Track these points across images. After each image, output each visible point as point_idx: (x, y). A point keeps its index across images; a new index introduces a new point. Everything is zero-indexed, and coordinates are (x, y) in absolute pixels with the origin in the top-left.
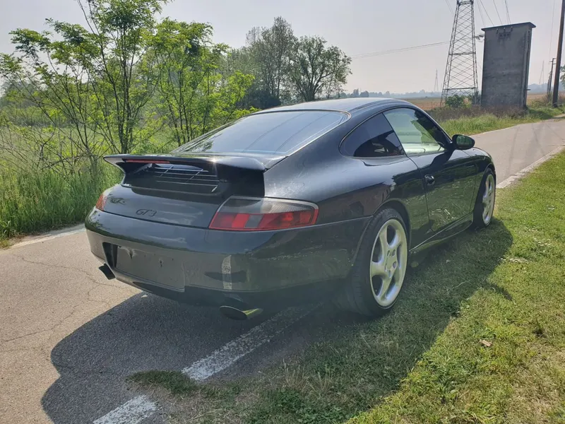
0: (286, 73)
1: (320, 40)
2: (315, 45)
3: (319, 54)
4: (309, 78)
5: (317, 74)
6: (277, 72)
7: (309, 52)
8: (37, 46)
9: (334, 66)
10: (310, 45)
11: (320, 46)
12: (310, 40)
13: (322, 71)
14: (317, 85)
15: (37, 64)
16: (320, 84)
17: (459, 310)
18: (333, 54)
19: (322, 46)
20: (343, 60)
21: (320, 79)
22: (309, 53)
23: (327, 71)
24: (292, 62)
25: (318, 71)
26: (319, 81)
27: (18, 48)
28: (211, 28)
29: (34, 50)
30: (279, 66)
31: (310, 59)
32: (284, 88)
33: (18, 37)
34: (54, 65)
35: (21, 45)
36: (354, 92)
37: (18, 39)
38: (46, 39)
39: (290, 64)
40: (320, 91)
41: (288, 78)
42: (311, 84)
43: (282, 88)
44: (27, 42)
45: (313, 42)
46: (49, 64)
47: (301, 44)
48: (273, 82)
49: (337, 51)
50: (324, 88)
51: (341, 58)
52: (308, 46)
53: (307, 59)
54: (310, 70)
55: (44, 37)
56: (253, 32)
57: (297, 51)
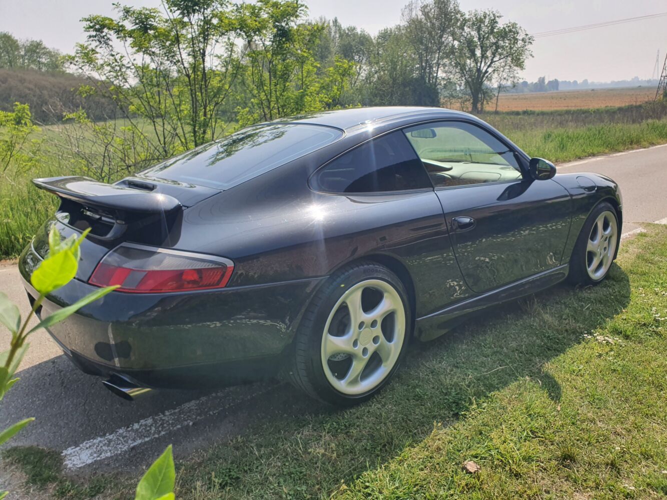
0: (447, 57)
1: (494, 15)
2: (487, 21)
3: (492, 32)
4: (477, 63)
5: (487, 57)
6: (437, 55)
7: (479, 29)
8: (112, 35)
9: (511, 48)
10: (481, 21)
11: (493, 22)
12: (481, 14)
13: (494, 54)
14: (486, 72)
15: (113, 55)
16: (490, 70)
17: (467, 410)
18: (509, 33)
19: (496, 22)
20: (523, 40)
21: (491, 63)
22: (478, 32)
23: (500, 54)
24: (456, 43)
25: (489, 54)
26: (489, 66)
27: (90, 37)
28: (306, 7)
29: (108, 39)
30: (439, 49)
31: (479, 39)
32: (444, 75)
33: (91, 25)
34: (131, 57)
35: (94, 33)
36: (539, 81)
37: (91, 27)
38: (122, 26)
39: (453, 46)
40: (490, 79)
41: (450, 63)
42: (479, 70)
43: (441, 74)
44: (100, 30)
45: (485, 17)
46: (126, 55)
47: (469, 20)
48: (431, 67)
49: (516, 28)
50: (495, 75)
51: (520, 37)
52: (478, 23)
53: (476, 39)
54: (478, 53)
55: (120, 24)
56: (410, 7)
57: (463, 29)
